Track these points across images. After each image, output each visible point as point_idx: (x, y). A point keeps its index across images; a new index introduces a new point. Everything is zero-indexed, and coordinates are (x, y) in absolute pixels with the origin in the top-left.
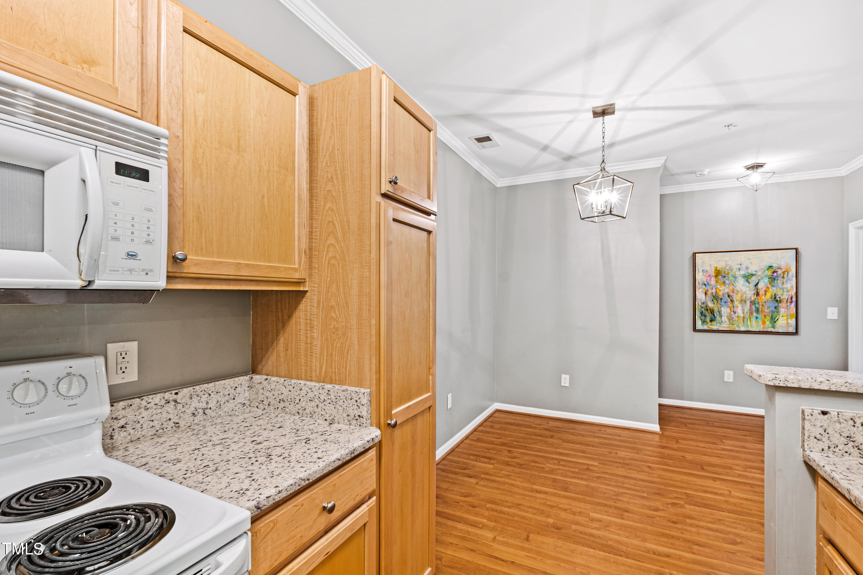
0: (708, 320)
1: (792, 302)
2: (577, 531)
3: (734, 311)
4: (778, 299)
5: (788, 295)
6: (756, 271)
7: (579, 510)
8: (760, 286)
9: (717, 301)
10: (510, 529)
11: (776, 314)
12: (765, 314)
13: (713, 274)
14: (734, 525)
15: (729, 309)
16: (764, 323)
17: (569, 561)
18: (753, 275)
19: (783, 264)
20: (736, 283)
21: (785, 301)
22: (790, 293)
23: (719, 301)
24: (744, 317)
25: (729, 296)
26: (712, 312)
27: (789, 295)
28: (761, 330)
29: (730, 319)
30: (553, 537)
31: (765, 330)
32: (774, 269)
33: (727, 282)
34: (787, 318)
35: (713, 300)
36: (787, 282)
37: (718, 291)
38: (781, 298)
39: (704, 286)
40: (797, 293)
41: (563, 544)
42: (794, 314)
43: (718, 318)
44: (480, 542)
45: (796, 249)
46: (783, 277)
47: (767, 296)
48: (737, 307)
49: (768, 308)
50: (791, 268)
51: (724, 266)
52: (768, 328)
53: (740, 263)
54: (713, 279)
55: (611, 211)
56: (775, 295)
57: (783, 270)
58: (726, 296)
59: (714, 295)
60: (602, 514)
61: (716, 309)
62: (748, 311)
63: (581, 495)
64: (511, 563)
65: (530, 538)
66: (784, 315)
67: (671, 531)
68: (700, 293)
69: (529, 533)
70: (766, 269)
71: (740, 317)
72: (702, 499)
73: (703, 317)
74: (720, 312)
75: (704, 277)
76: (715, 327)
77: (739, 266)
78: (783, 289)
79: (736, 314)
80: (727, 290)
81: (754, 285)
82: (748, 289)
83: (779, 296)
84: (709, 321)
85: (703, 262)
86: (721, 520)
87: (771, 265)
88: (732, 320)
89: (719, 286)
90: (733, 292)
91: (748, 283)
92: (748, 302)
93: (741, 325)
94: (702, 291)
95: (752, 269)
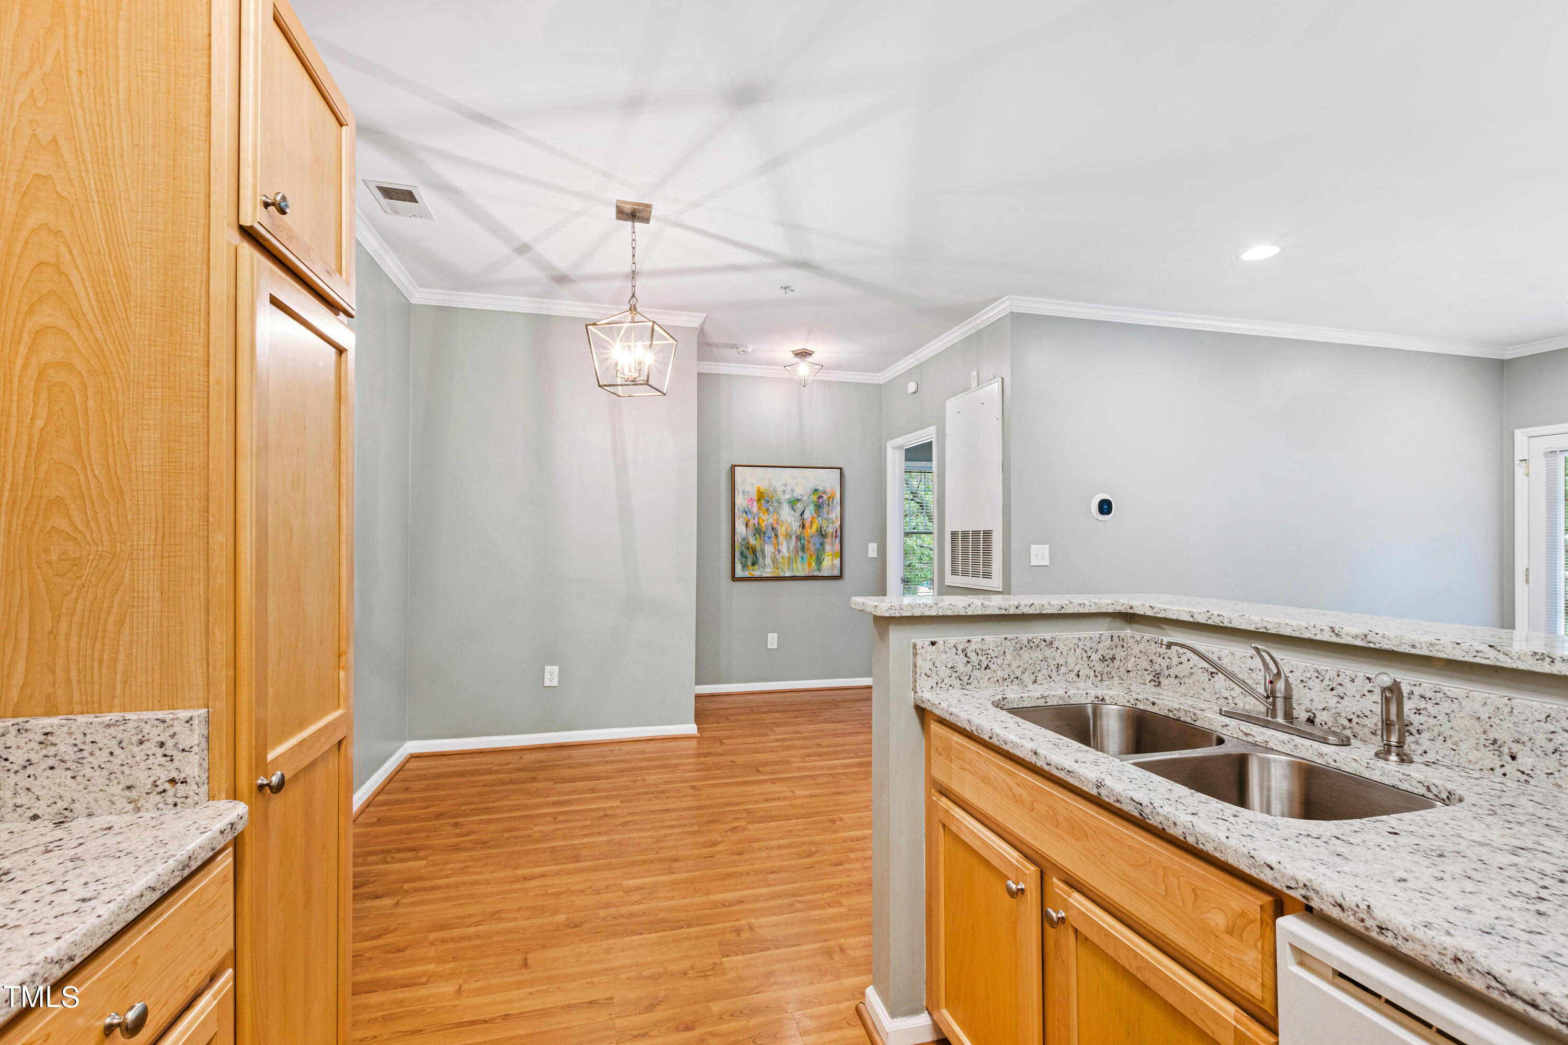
0: (750, 563)
1: (836, 537)
2: (608, 917)
3: (778, 551)
4: (824, 534)
6: (801, 495)
7: (606, 883)
8: (807, 515)
9: (760, 536)
10: (487, 960)
11: (821, 552)
12: (811, 553)
13: (755, 498)
14: (806, 833)
15: (773, 547)
16: (810, 565)
17: (607, 970)
18: (798, 500)
19: (828, 487)
20: (781, 511)
21: (830, 534)
22: (835, 526)
23: (762, 535)
24: (789, 558)
25: (773, 529)
26: (754, 551)
27: (834, 528)
28: (807, 574)
29: (775, 561)
30: (572, 943)
31: (811, 574)
32: (819, 494)
33: (771, 509)
34: (832, 558)
35: (754, 535)
36: (832, 510)
37: (761, 522)
38: (827, 532)
39: (745, 515)
40: (841, 524)
41: (590, 947)
42: (838, 552)
43: (761, 560)
44: (429, 1010)
45: (841, 469)
46: (829, 505)
47: (812, 529)
48: (782, 545)
49: (814, 544)
50: (836, 493)
51: (767, 486)
52: (814, 571)
53: (784, 483)
54: (755, 504)
55: (648, 381)
56: (821, 528)
57: (828, 496)
58: (770, 528)
59: (756, 527)
60: (641, 877)
61: (758, 548)
62: (794, 550)
63: (603, 859)
64: (503, 1019)
65: (530, 962)
66: (829, 554)
67: (737, 866)
68: (740, 525)
69: (527, 953)
70: (812, 493)
71: (785, 558)
72: (765, 811)
73: (744, 559)
74: (763, 551)
75: (744, 501)
76: (757, 573)
77: (783, 488)
78: (828, 520)
79: (781, 554)
80: (771, 521)
81: (800, 513)
82: (793, 519)
83: (824, 529)
84: (750, 565)
85: (744, 480)
86: (791, 831)
87: (816, 488)
88: (776, 563)
89: (761, 515)
90: (777, 523)
91: (793, 512)
92: (794, 537)
93: (785, 569)
94: (742, 522)
95: (798, 493)
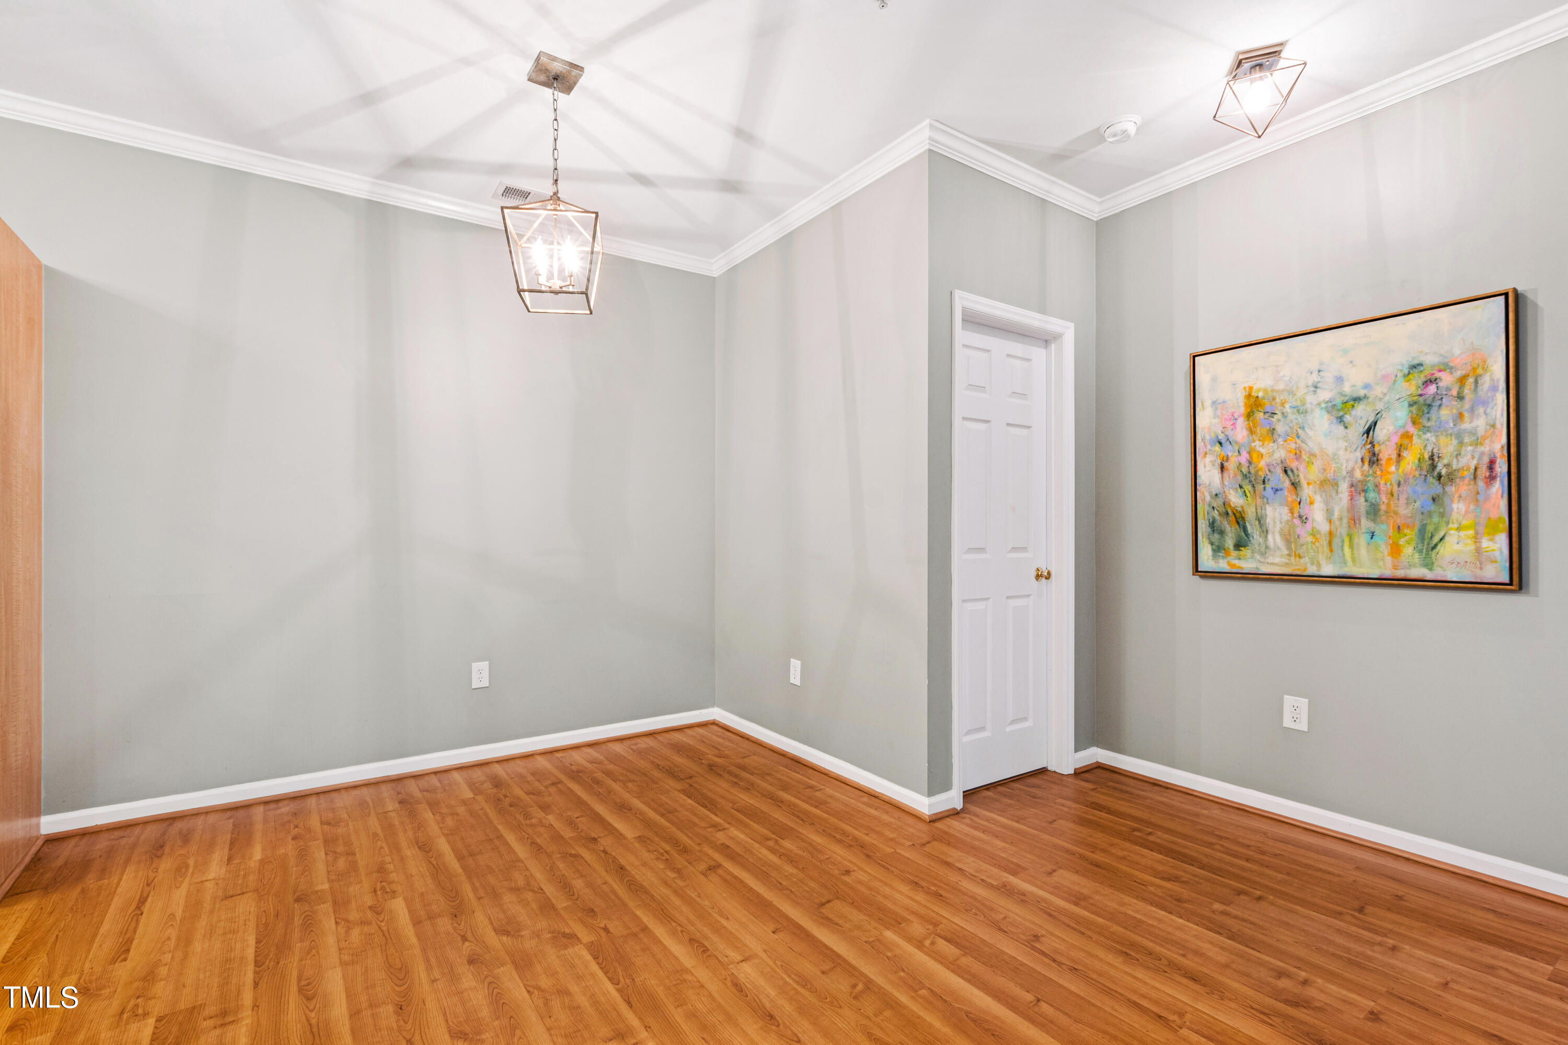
0: (1230, 543)
1: (1492, 478)
3: (1300, 517)
4: (1444, 472)
5: (1477, 455)
6: (1367, 386)
8: (1381, 433)
9: (1253, 486)
11: (1436, 519)
12: (1399, 521)
13: (1241, 409)
15: (1285, 510)
16: (1396, 550)
18: (1357, 399)
19: (1457, 351)
20: (1307, 430)
21: (1468, 474)
22: (1486, 448)
23: (1261, 486)
24: (1330, 533)
25: (1286, 471)
26: (1239, 519)
27: (1482, 454)
28: (1388, 573)
29: (1290, 539)
31: (1400, 573)
32: (1427, 372)
33: (1280, 428)
34: (1477, 533)
35: (1241, 487)
36: (1472, 410)
37: (1255, 460)
38: (1454, 467)
39: (1217, 448)
40: (1512, 443)
42: (1500, 519)
43: (1257, 537)
45: (1511, 295)
46: (1460, 397)
47: (1403, 464)
48: (1311, 503)
49: (1410, 501)
50: (1490, 361)
51: (1270, 382)
52: (1410, 566)
53: (1318, 368)
54: (1241, 422)
56: (1432, 458)
57: (1459, 374)
58: (1279, 471)
59: (1245, 470)
61: (1250, 514)
62: (1345, 514)
66: (1465, 523)
68: (1208, 468)
70: (1400, 374)
71: (1319, 532)
73: (1216, 536)
74: (1260, 520)
75: (1217, 420)
76: (1247, 565)
77: (1315, 377)
78: (1459, 436)
79: (1309, 526)
80: (1280, 454)
81: (1362, 430)
82: (1343, 444)
83: (1445, 461)
84: (1231, 547)
85: (1214, 379)
87: (1416, 362)
88: (1295, 543)
89: (1257, 443)
90: (1299, 458)
91: (1342, 428)
92: (1344, 487)
93: (1323, 562)
94: (1213, 463)
95: (1354, 382)
